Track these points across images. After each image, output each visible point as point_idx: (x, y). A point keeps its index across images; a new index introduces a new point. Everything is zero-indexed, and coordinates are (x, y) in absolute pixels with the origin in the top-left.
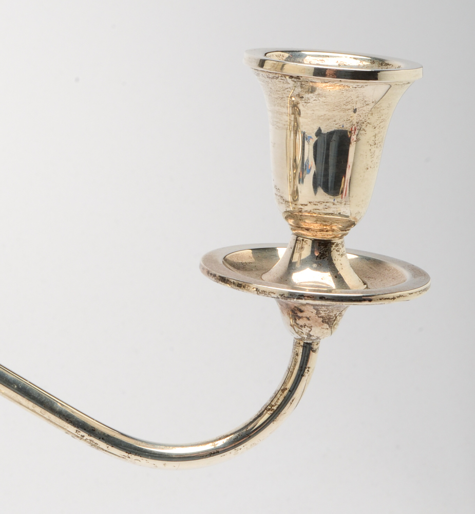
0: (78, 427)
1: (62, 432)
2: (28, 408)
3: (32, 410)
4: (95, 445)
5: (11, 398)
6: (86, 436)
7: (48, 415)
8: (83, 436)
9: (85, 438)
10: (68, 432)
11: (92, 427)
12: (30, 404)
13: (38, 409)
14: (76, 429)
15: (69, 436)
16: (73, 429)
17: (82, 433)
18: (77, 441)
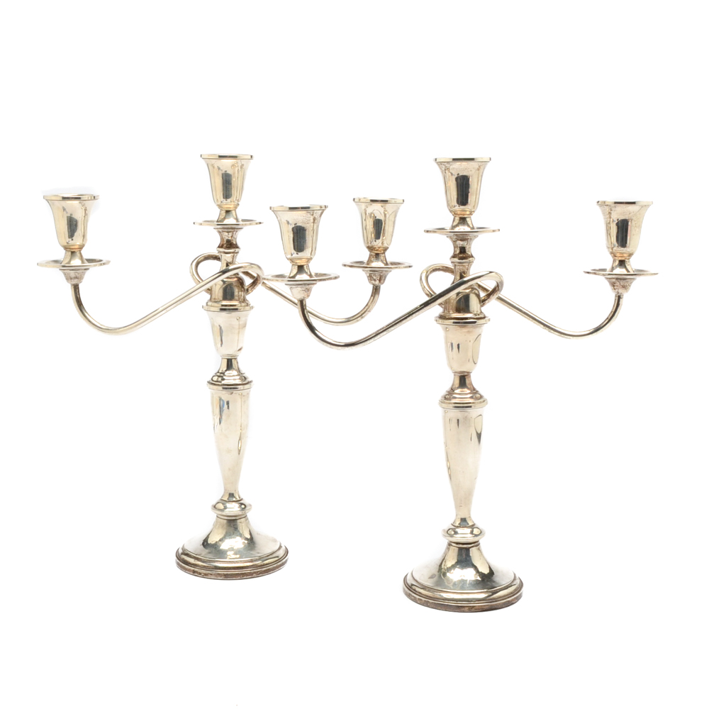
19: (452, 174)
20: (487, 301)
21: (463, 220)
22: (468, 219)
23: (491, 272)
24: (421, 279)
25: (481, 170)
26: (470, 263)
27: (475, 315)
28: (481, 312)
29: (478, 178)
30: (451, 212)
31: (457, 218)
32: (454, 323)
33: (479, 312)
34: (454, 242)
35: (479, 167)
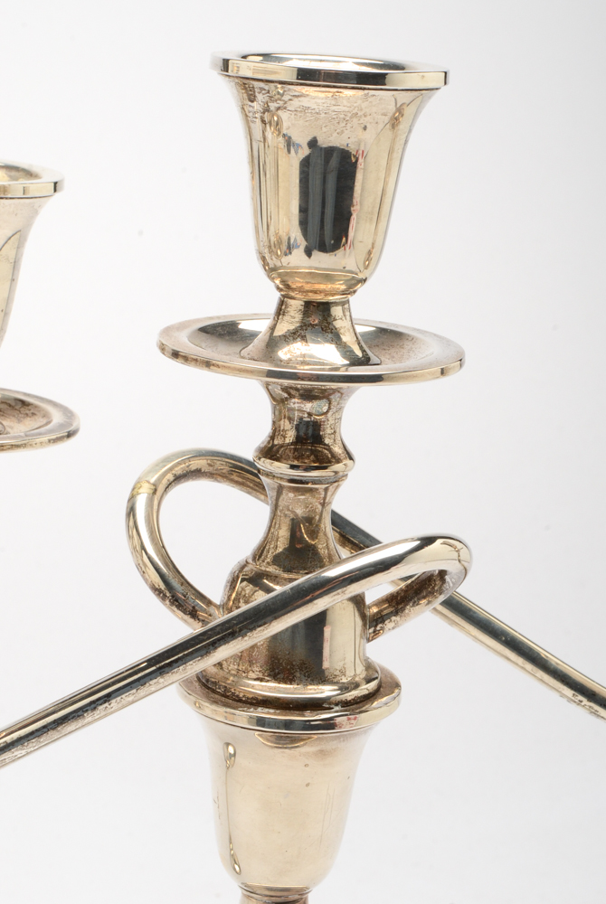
0: (575, 690)
1: (555, 695)
2: (517, 664)
3: (523, 668)
4: (595, 713)
5: (498, 653)
6: (585, 701)
7: (541, 674)
8: (581, 702)
9: (583, 704)
10: (563, 695)
11: (592, 691)
12: (520, 660)
13: (529, 666)
14: (573, 692)
15: (565, 700)
16: (569, 692)
17: (580, 698)
18: (573, 707)
19: (289, 143)
20: (389, 625)
21: (318, 317)
22: (336, 311)
23: (427, 541)
24: (131, 511)
25: (403, 126)
26: (337, 479)
27: (345, 688)
28: (369, 666)
29: (391, 152)
30: (271, 271)
31: (296, 305)
32: (261, 722)
33: (361, 672)
34: (279, 402)
35: (400, 110)
